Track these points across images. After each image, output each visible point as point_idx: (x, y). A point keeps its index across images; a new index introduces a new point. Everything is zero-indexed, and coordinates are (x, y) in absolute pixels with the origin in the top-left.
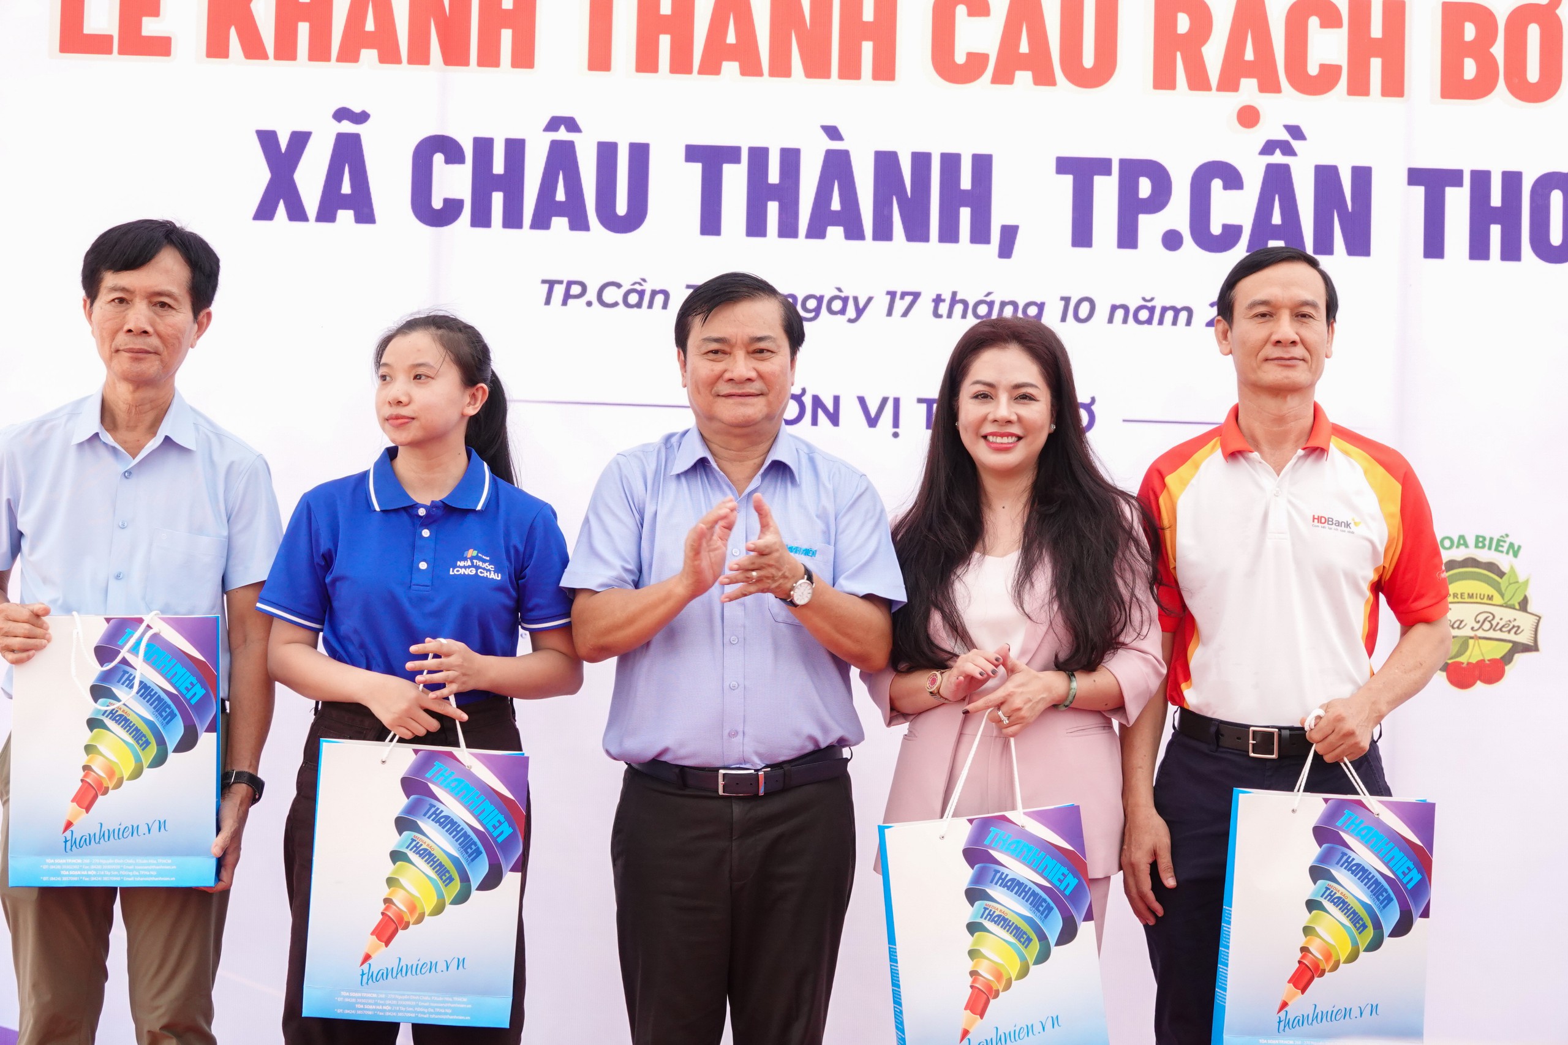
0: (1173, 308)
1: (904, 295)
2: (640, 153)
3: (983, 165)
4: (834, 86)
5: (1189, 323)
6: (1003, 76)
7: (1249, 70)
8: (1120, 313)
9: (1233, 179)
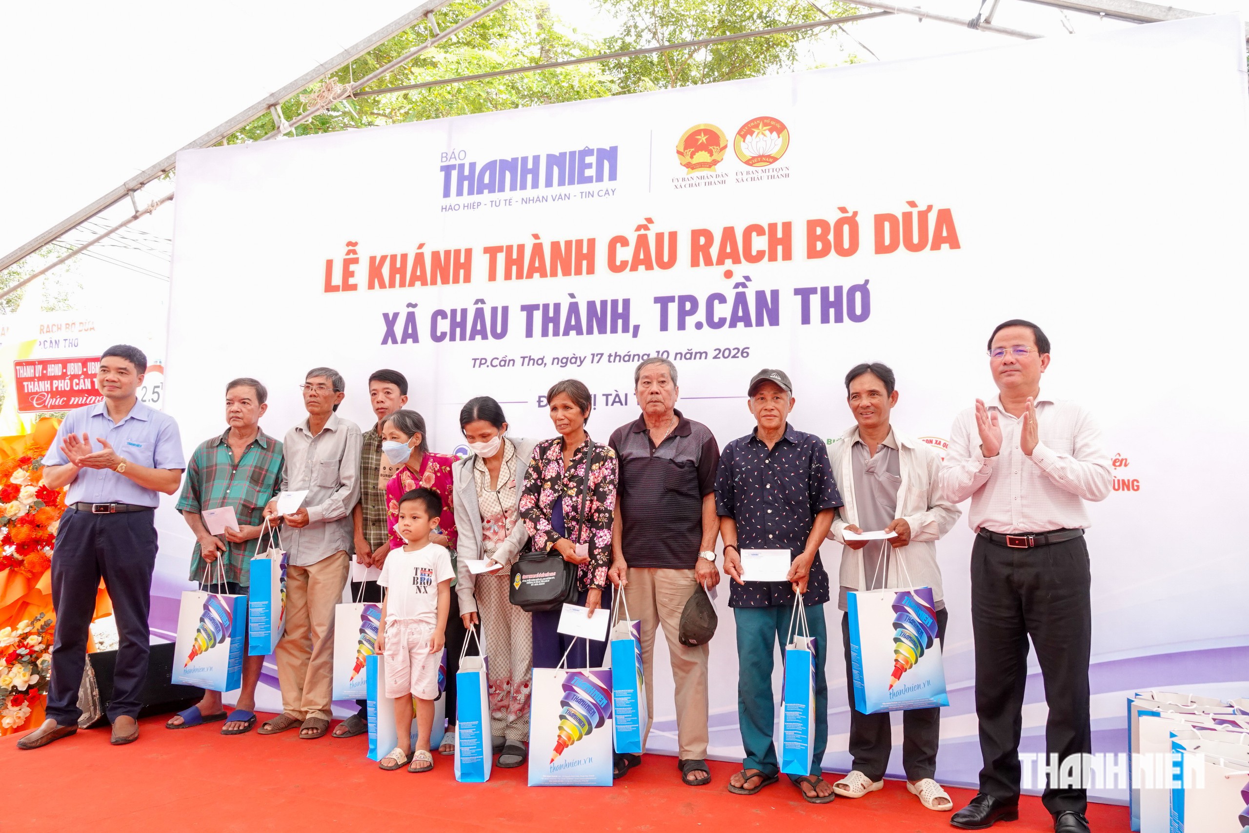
0: (699, 352)
1: (597, 355)
2: (505, 309)
3: (626, 302)
4: (573, 279)
5: (706, 358)
6: (634, 268)
7: (728, 256)
8: (679, 356)
9: (722, 299)
